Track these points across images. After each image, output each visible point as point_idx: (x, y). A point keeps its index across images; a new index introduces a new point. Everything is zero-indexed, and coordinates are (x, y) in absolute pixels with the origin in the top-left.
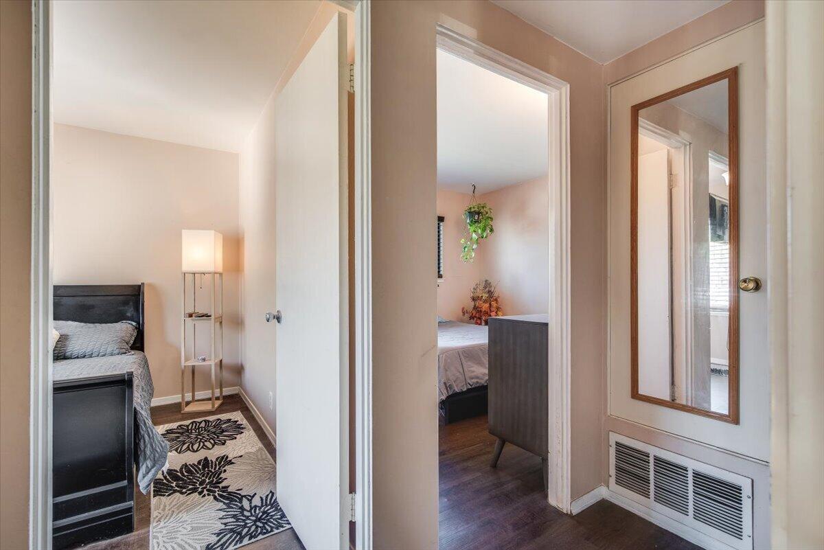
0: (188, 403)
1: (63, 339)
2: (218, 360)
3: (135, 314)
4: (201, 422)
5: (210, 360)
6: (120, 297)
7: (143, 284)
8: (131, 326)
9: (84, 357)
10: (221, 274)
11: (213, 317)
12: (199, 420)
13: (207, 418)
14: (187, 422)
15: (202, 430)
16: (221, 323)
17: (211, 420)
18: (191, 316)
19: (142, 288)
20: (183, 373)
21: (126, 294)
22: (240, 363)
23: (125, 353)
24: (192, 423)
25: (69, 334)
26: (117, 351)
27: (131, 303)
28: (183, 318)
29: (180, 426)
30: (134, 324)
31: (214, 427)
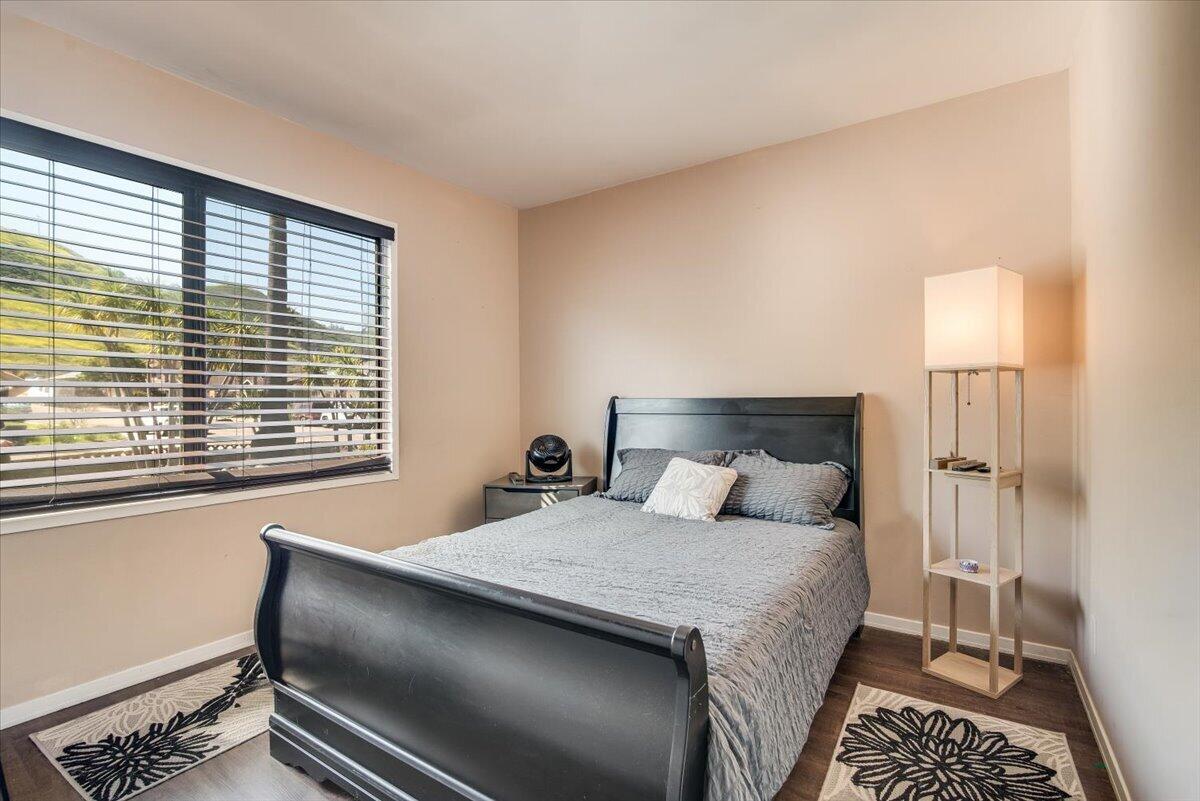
0: (939, 649)
1: (741, 483)
2: (1008, 577)
3: (846, 450)
4: (958, 722)
5: (988, 571)
6: (825, 419)
7: (860, 395)
8: (838, 471)
9: (763, 517)
10: (1019, 371)
11: (994, 474)
12: (954, 713)
13: (972, 717)
14: (926, 707)
15: (951, 755)
16: (1019, 488)
17: (981, 729)
18: (943, 465)
19: (857, 402)
20: (926, 585)
21: (834, 413)
22: (1073, 589)
23: (820, 524)
24: (938, 714)
25: (751, 475)
26: (806, 518)
27: (841, 430)
28: (926, 469)
29: (909, 709)
30: (843, 469)
31: (986, 757)
